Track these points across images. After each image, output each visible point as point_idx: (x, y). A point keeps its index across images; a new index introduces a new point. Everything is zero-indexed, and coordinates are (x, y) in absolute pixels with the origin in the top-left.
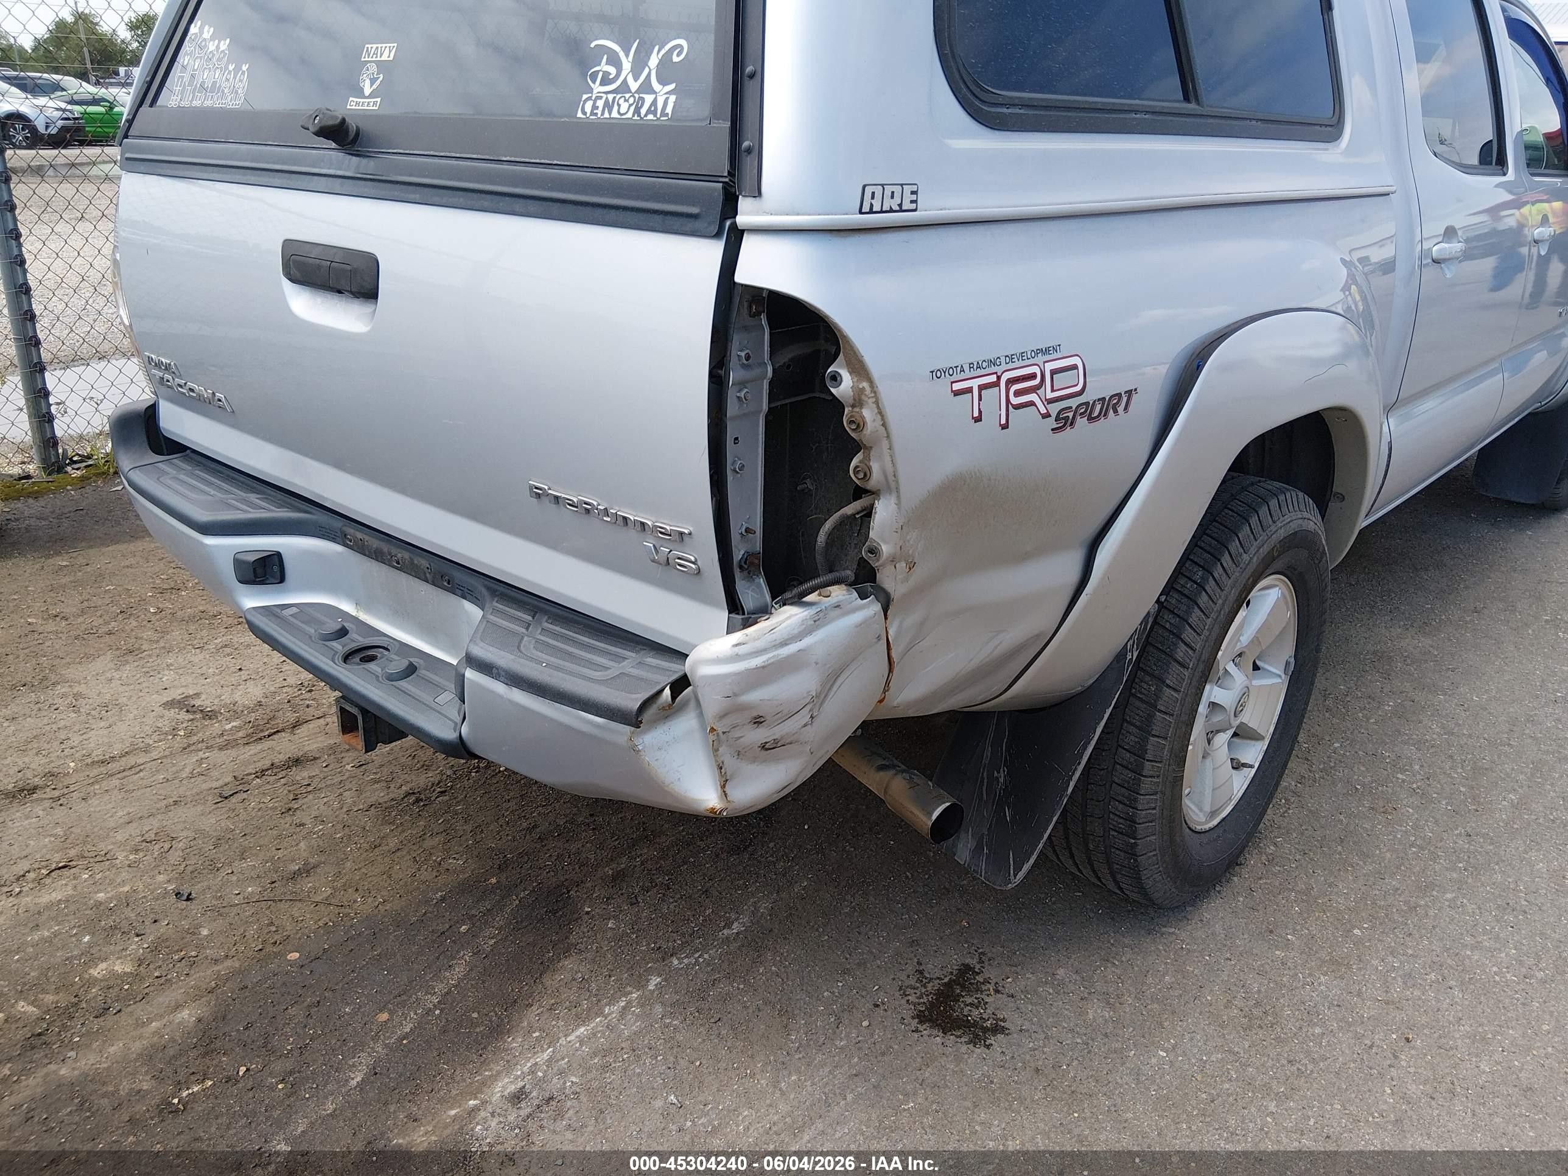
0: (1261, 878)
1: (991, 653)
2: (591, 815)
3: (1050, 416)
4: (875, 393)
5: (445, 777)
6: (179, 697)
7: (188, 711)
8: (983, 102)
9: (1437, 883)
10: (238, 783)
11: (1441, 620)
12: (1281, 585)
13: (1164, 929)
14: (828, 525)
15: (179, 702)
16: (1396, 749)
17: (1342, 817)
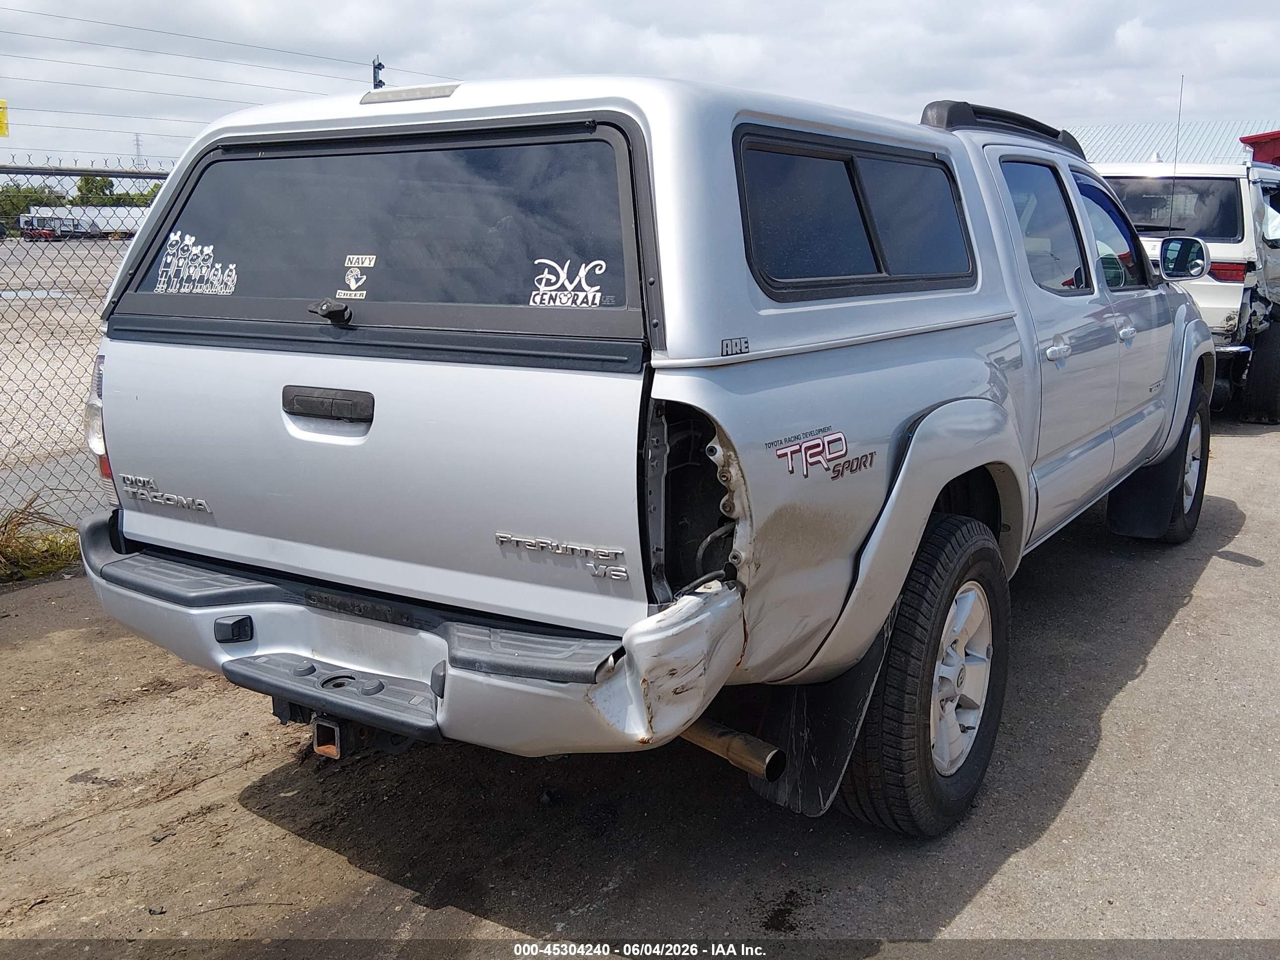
0: (991, 815)
1: (801, 632)
2: (471, 823)
3: (829, 469)
4: (737, 458)
5: (339, 809)
6: (81, 773)
7: (93, 783)
8: (773, 288)
9: (1118, 806)
10: (164, 830)
11: (1096, 630)
12: (976, 589)
13: (928, 853)
14: (704, 544)
15: (81, 776)
16: (1075, 721)
17: (1043, 770)
